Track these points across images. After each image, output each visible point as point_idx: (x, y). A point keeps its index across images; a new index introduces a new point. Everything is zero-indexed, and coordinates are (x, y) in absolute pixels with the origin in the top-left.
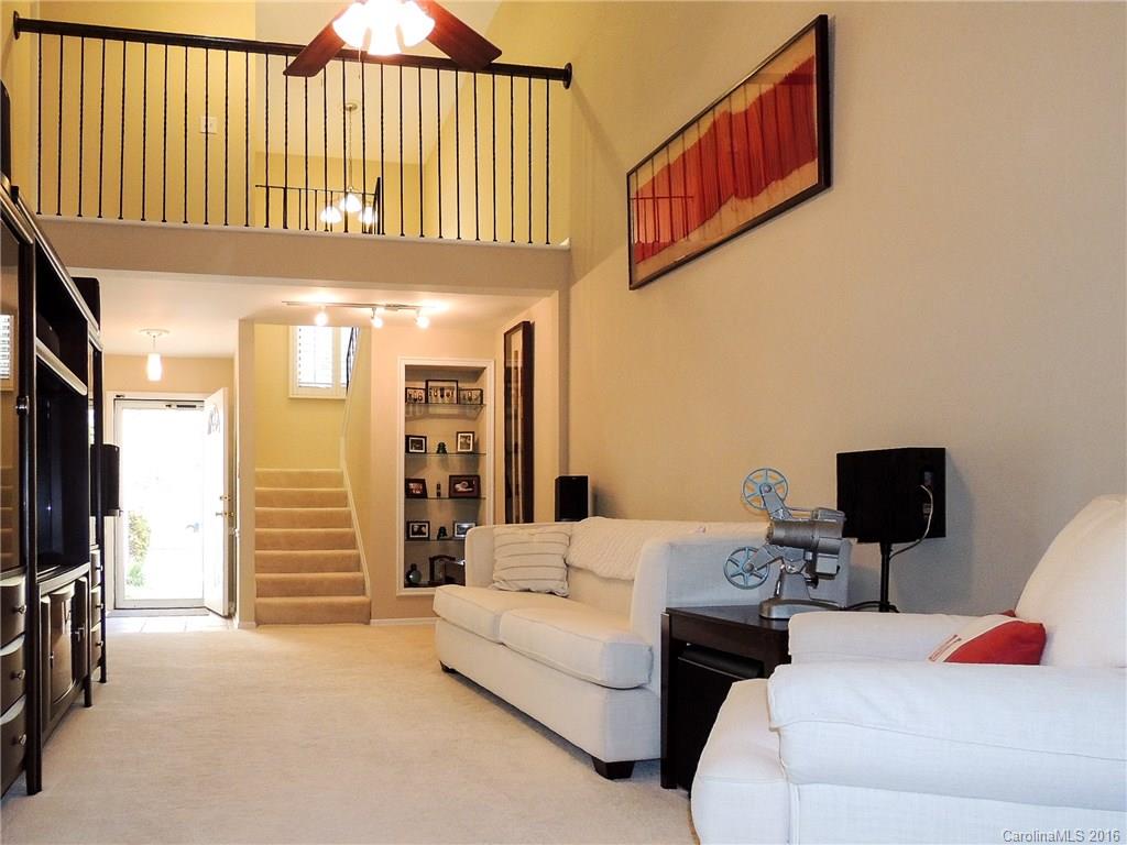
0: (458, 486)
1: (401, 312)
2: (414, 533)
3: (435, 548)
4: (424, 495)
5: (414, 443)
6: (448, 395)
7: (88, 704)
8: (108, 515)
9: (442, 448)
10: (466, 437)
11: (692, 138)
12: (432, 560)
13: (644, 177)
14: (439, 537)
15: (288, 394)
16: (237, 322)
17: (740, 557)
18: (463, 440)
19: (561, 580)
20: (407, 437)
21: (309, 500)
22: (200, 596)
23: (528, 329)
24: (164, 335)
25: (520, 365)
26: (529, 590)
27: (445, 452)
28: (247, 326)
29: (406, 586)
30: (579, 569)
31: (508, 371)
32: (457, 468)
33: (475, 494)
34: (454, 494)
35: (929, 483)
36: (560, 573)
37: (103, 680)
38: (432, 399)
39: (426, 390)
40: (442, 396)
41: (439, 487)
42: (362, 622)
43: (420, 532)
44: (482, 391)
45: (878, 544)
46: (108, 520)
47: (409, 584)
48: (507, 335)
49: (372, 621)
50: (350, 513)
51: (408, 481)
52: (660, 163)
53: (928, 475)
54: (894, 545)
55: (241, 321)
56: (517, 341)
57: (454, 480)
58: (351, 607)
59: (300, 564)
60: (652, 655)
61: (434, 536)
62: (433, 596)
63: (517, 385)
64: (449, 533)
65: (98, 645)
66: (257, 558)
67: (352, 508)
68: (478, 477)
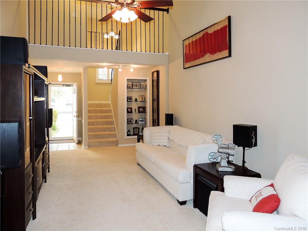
0: (140, 109)
1: (126, 67)
2: (129, 122)
3: (135, 126)
4: (131, 112)
5: (129, 99)
6: (138, 86)
7: (46, 182)
8: (50, 128)
9: (136, 100)
10: (142, 97)
11: (198, 36)
12: (134, 128)
13: (187, 42)
14: (135, 122)
15: (95, 81)
16: (83, 68)
17: (212, 154)
18: (141, 98)
19: (168, 143)
20: (127, 97)
21: (101, 112)
22: (72, 136)
23: (158, 72)
24: (63, 69)
25: (156, 79)
26: (159, 145)
27: (137, 101)
28: (86, 68)
29: (127, 136)
30: (172, 140)
31: (153, 80)
32: (140, 104)
33: (144, 111)
34: (139, 112)
35: (253, 134)
36: (167, 141)
37: (49, 172)
38: (134, 87)
39: (132, 85)
40: (136, 86)
41: (135, 110)
42: (116, 145)
43: (131, 121)
44: (146, 85)
45: (242, 147)
46: (50, 129)
47: (128, 135)
48: (153, 73)
49: (119, 145)
50: (112, 115)
51: (127, 108)
52: (190, 40)
53: (253, 132)
54: (246, 148)
55: (84, 67)
56: (155, 74)
57: (139, 108)
58: (113, 142)
59: (100, 130)
60: (191, 175)
61: (134, 122)
62: (135, 146)
63: (155, 83)
64: (138, 121)
65: (48, 164)
66: (88, 128)
67: (113, 114)
68: (145, 107)
